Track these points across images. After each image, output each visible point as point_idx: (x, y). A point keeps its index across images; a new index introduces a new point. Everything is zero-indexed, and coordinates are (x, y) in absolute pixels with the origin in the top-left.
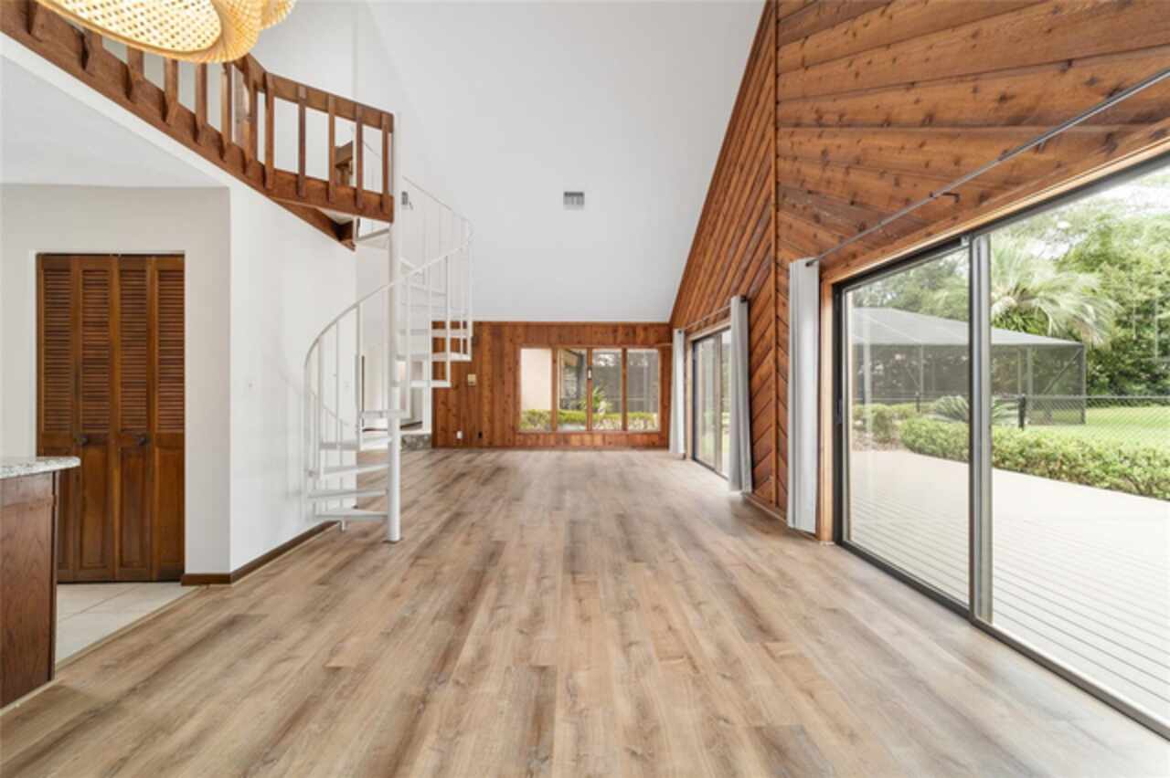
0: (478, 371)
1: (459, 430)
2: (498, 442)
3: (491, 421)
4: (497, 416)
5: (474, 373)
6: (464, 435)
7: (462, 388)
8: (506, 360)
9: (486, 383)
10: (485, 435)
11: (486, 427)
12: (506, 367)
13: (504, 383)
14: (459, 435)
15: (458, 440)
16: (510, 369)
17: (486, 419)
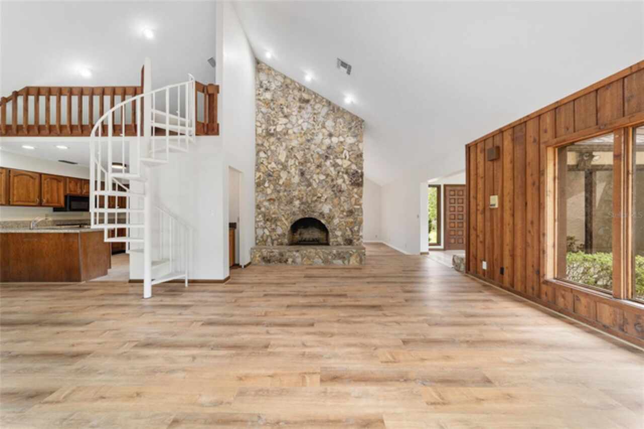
0: (500, 192)
1: (485, 260)
2: (519, 287)
3: (513, 256)
4: (519, 252)
5: (497, 194)
6: (488, 266)
7: (488, 214)
8: (529, 171)
9: (507, 205)
10: (507, 272)
11: (507, 262)
12: (530, 181)
13: (526, 204)
14: (485, 265)
15: (484, 270)
16: (534, 184)
17: (507, 253)
